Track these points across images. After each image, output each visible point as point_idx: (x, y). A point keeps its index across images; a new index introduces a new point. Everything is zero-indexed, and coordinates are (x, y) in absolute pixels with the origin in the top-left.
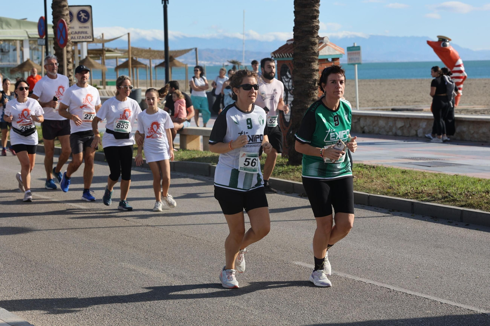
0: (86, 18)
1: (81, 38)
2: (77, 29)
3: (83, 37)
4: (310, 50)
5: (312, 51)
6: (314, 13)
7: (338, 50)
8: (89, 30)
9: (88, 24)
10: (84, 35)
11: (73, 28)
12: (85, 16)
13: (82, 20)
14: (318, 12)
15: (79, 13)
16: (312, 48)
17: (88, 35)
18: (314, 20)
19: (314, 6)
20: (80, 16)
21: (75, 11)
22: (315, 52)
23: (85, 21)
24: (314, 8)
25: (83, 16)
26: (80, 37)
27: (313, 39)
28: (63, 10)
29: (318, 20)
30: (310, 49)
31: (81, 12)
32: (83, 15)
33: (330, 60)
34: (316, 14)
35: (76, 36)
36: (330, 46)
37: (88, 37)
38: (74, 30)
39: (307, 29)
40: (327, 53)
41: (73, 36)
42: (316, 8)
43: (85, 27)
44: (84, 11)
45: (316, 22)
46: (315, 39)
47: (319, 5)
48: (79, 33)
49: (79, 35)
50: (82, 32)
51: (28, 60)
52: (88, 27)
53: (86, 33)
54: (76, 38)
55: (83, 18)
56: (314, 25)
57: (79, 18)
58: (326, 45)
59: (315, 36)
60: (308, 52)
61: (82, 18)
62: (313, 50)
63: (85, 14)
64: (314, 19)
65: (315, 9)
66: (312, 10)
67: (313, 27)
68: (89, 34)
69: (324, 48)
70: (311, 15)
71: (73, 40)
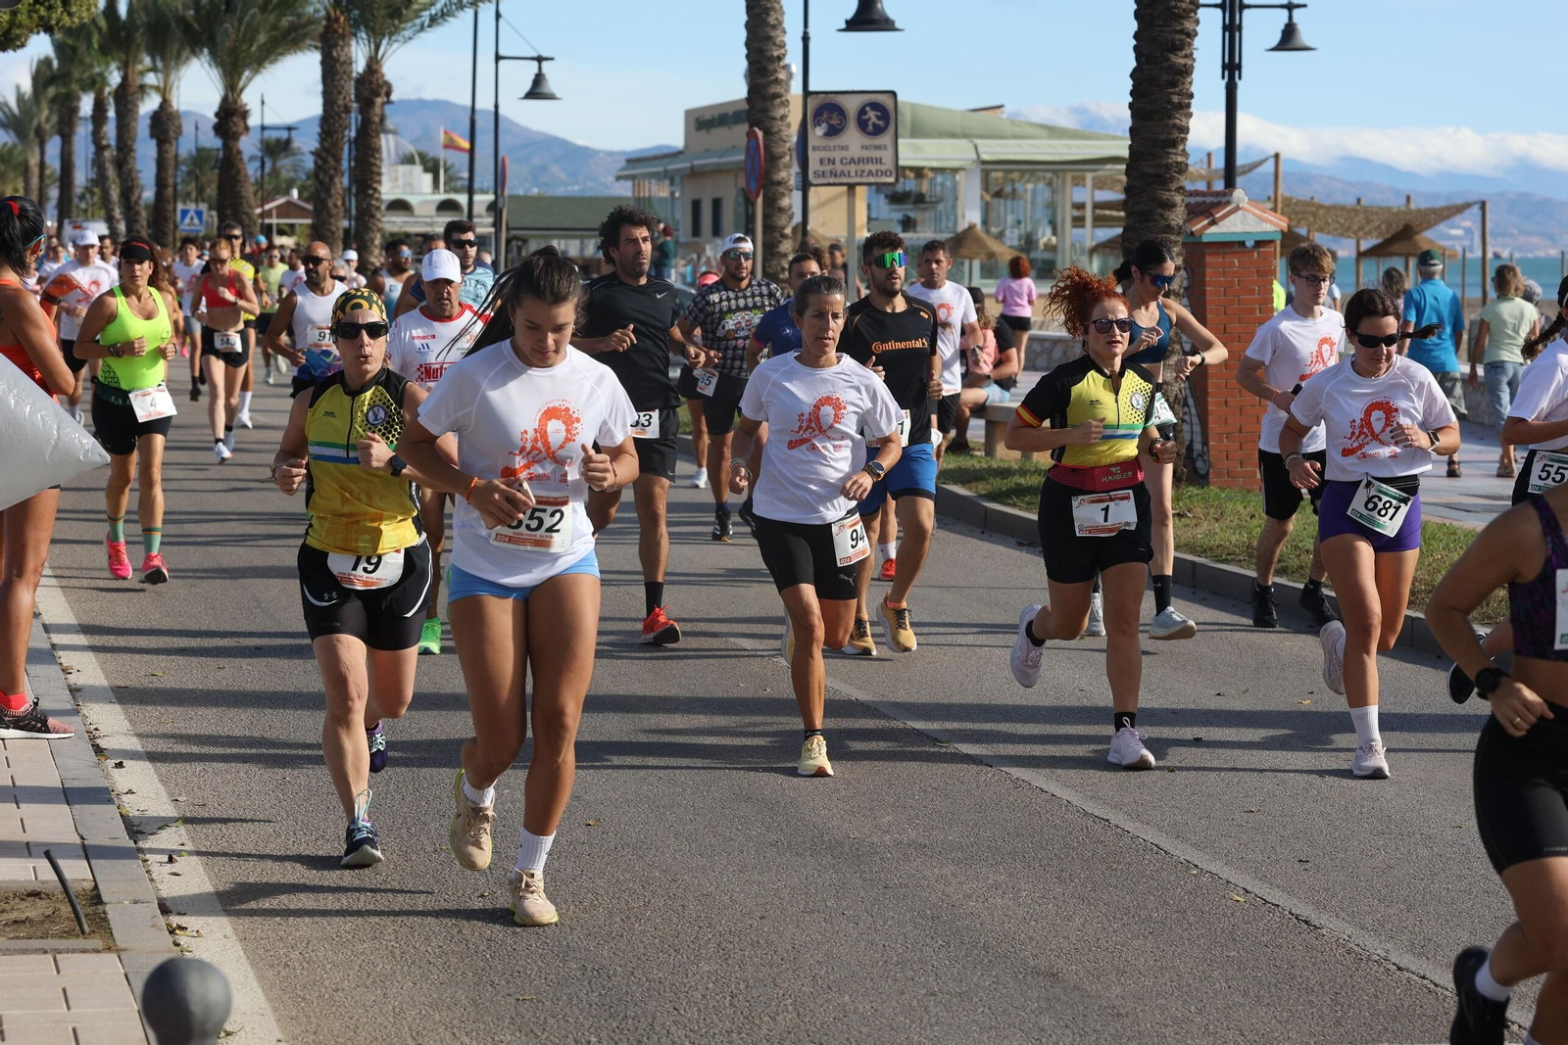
0: (881, 123)
1: (865, 174)
2: (855, 151)
3: (870, 173)
4: (1156, 221)
5: (1164, 223)
6: (1171, 134)
7: (1271, 223)
8: (887, 156)
9: (886, 139)
10: (873, 167)
11: (845, 148)
12: (878, 117)
13: (870, 128)
14: (1185, 130)
15: (862, 111)
16: (1161, 215)
17: (883, 168)
18: (1170, 151)
19: (1170, 117)
20: (864, 117)
21: (851, 106)
22: (1169, 225)
23: (878, 131)
24: (1171, 122)
25: (874, 119)
26: (863, 171)
27: (1166, 195)
28: (773, 106)
29: (1184, 150)
30: (1158, 217)
31: (868, 109)
32: (872, 115)
33: (1250, 244)
34: (1176, 134)
35: (853, 168)
36: (1246, 210)
37: (885, 173)
38: (848, 155)
39: (1152, 171)
40: (1239, 228)
41: (846, 168)
42: (1178, 121)
43: (878, 148)
44: (875, 106)
45: (1176, 154)
46: (1173, 193)
47: (1190, 115)
48: (860, 161)
49: (861, 166)
50: (869, 160)
51: (972, 227)
52: (885, 148)
53: (879, 161)
54: (853, 174)
55: (874, 124)
56: (1170, 161)
57: (862, 125)
58: (1237, 209)
59: (1174, 186)
60: (1151, 224)
61: (870, 123)
62: (1166, 220)
63: (879, 114)
64: (1169, 147)
65: (1175, 125)
66: (1167, 126)
67: (1168, 167)
68: (889, 165)
69: (1232, 217)
70: (1163, 137)
71: (845, 180)
